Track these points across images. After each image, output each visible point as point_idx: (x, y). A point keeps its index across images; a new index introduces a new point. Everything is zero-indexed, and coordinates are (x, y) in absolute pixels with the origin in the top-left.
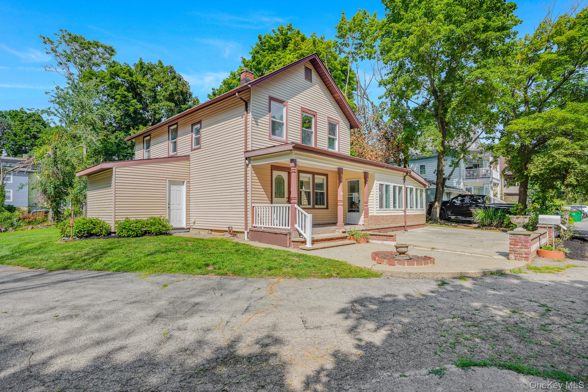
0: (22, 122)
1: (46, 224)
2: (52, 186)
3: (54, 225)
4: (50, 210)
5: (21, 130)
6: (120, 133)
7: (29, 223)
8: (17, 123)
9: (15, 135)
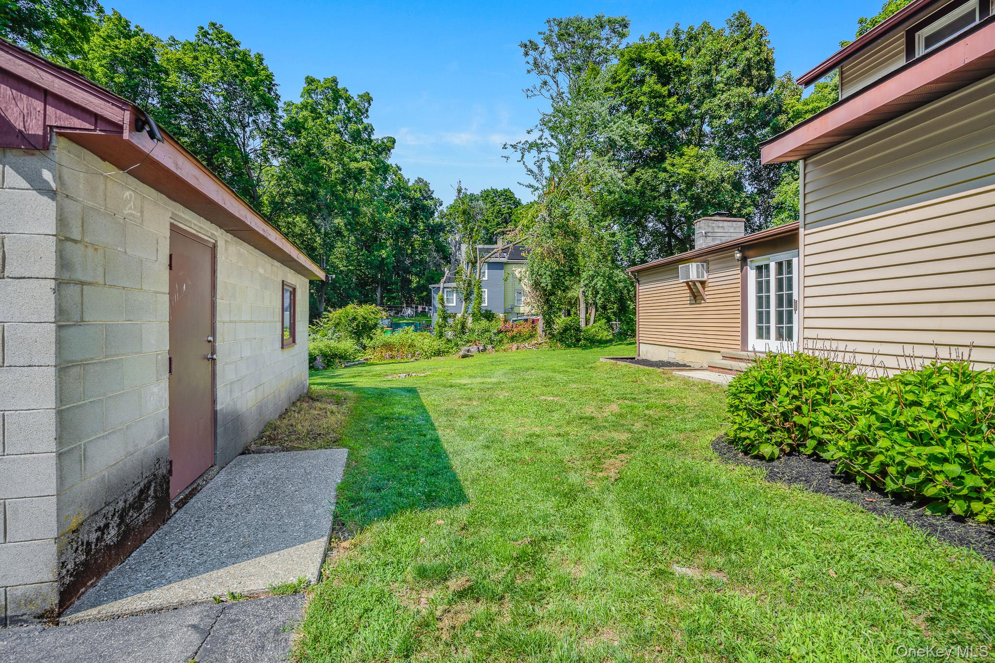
0: (493, 203)
1: (534, 342)
2: (548, 273)
3: (546, 342)
4: (540, 317)
5: (492, 213)
6: (643, 171)
7: (513, 339)
8: (489, 205)
9: (487, 221)
